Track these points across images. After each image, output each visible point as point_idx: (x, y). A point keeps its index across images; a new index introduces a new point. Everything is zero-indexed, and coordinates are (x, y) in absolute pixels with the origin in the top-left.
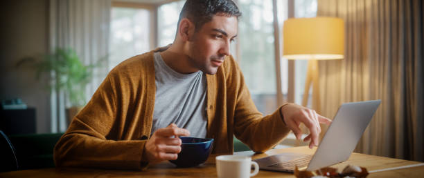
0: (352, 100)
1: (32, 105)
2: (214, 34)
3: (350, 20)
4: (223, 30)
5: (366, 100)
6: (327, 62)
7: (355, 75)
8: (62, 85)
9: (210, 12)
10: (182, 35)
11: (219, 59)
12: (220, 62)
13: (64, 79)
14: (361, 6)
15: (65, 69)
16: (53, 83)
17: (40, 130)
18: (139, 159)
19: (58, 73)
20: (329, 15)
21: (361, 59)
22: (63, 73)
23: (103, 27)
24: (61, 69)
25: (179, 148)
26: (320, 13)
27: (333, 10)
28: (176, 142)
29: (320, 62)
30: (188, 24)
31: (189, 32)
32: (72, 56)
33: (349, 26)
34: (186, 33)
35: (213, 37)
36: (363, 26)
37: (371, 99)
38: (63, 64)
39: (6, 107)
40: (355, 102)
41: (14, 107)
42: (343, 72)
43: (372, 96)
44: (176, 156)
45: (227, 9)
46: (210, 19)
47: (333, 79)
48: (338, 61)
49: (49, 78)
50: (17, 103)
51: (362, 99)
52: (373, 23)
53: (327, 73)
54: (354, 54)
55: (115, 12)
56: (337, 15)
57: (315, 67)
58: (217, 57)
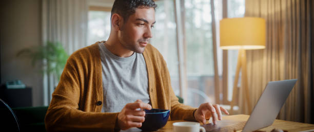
0: (271, 80)
1: (29, 85)
2: (138, 22)
3: (270, 19)
4: (144, 19)
5: (282, 79)
6: (253, 51)
7: (274, 61)
8: (52, 70)
9: (133, 6)
10: (114, 26)
11: (145, 41)
12: (145, 43)
13: (53, 65)
14: (278, 9)
15: (55, 58)
16: (45, 68)
17: (35, 104)
18: (113, 126)
19: (48, 60)
20: (254, 15)
21: (279, 49)
22: (53, 61)
23: (83, 26)
24: (51, 58)
25: (143, 118)
26: (247, 14)
27: (257, 12)
28: (141, 113)
29: (247, 51)
30: (118, 17)
31: (119, 24)
32: (59, 48)
33: (269, 24)
34: (117, 24)
35: (138, 24)
36: (280, 24)
37: (286, 79)
38: (53, 54)
39: (9, 87)
40: (274, 81)
41: (15, 86)
42: (265, 59)
43: (287, 76)
44: (141, 124)
45: (146, 2)
46: (134, 12)
47: (257, 64)
48: (261, 51)
49: (42, 65)
50: (17, 83)
51: (279, 79)
52: (288, 22)
53: (253, 60)
54: (273, 46)
55: (91, 14)
56: (260, 16)
57: (243, 55)
58: (143, 40)
